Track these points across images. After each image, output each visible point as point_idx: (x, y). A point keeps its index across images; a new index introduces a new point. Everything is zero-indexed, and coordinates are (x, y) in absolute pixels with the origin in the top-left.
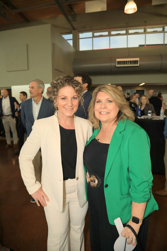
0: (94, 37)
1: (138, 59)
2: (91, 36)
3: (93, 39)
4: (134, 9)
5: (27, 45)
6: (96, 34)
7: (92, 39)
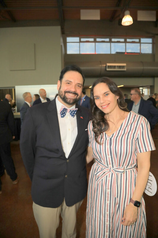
0: (80, 42)
1: (125, 65)
2: (78, 41)
3: (80, 44)
4: (131, 22)
5: (35, 44)
6: (82, 40)
7: (78, 43)
